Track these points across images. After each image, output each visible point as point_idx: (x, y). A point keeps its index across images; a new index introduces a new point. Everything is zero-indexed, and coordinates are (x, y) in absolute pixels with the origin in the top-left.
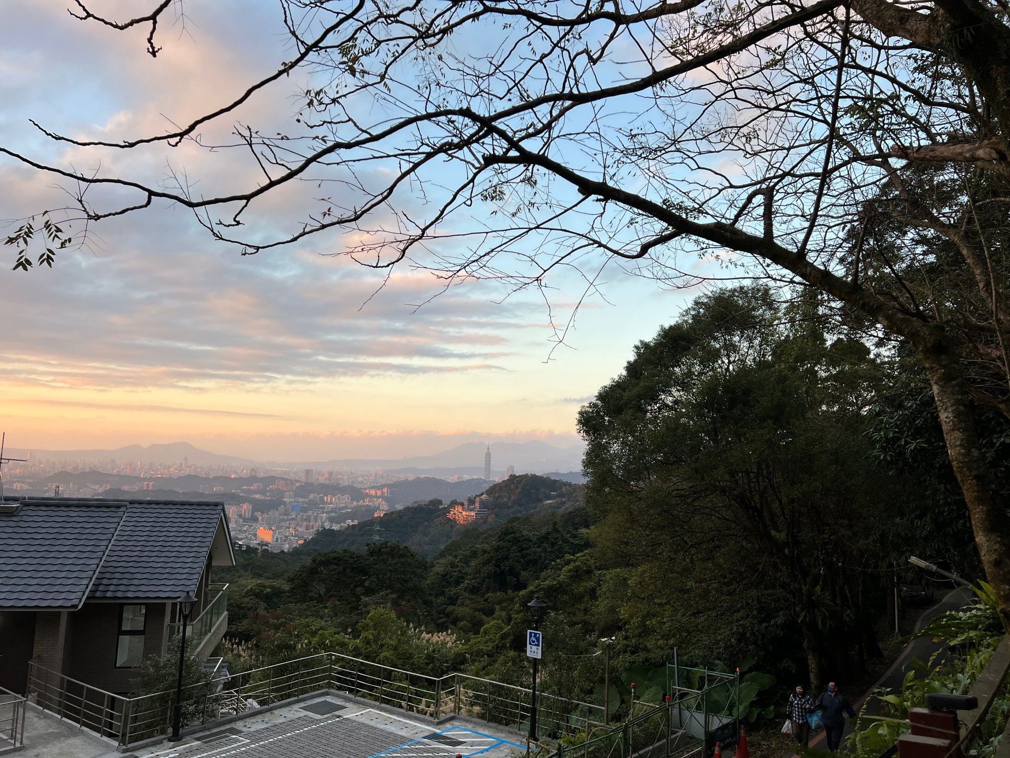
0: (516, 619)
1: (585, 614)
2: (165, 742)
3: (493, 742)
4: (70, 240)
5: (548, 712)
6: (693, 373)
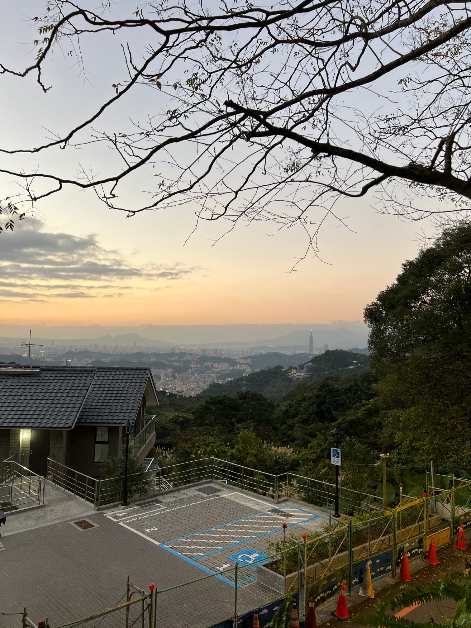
0: (330, 440)
1: (375, 438)
2: (120, 506)
3: (311, 516)
4: (24, 214)
5: (346, 500)
6: (443, 280)
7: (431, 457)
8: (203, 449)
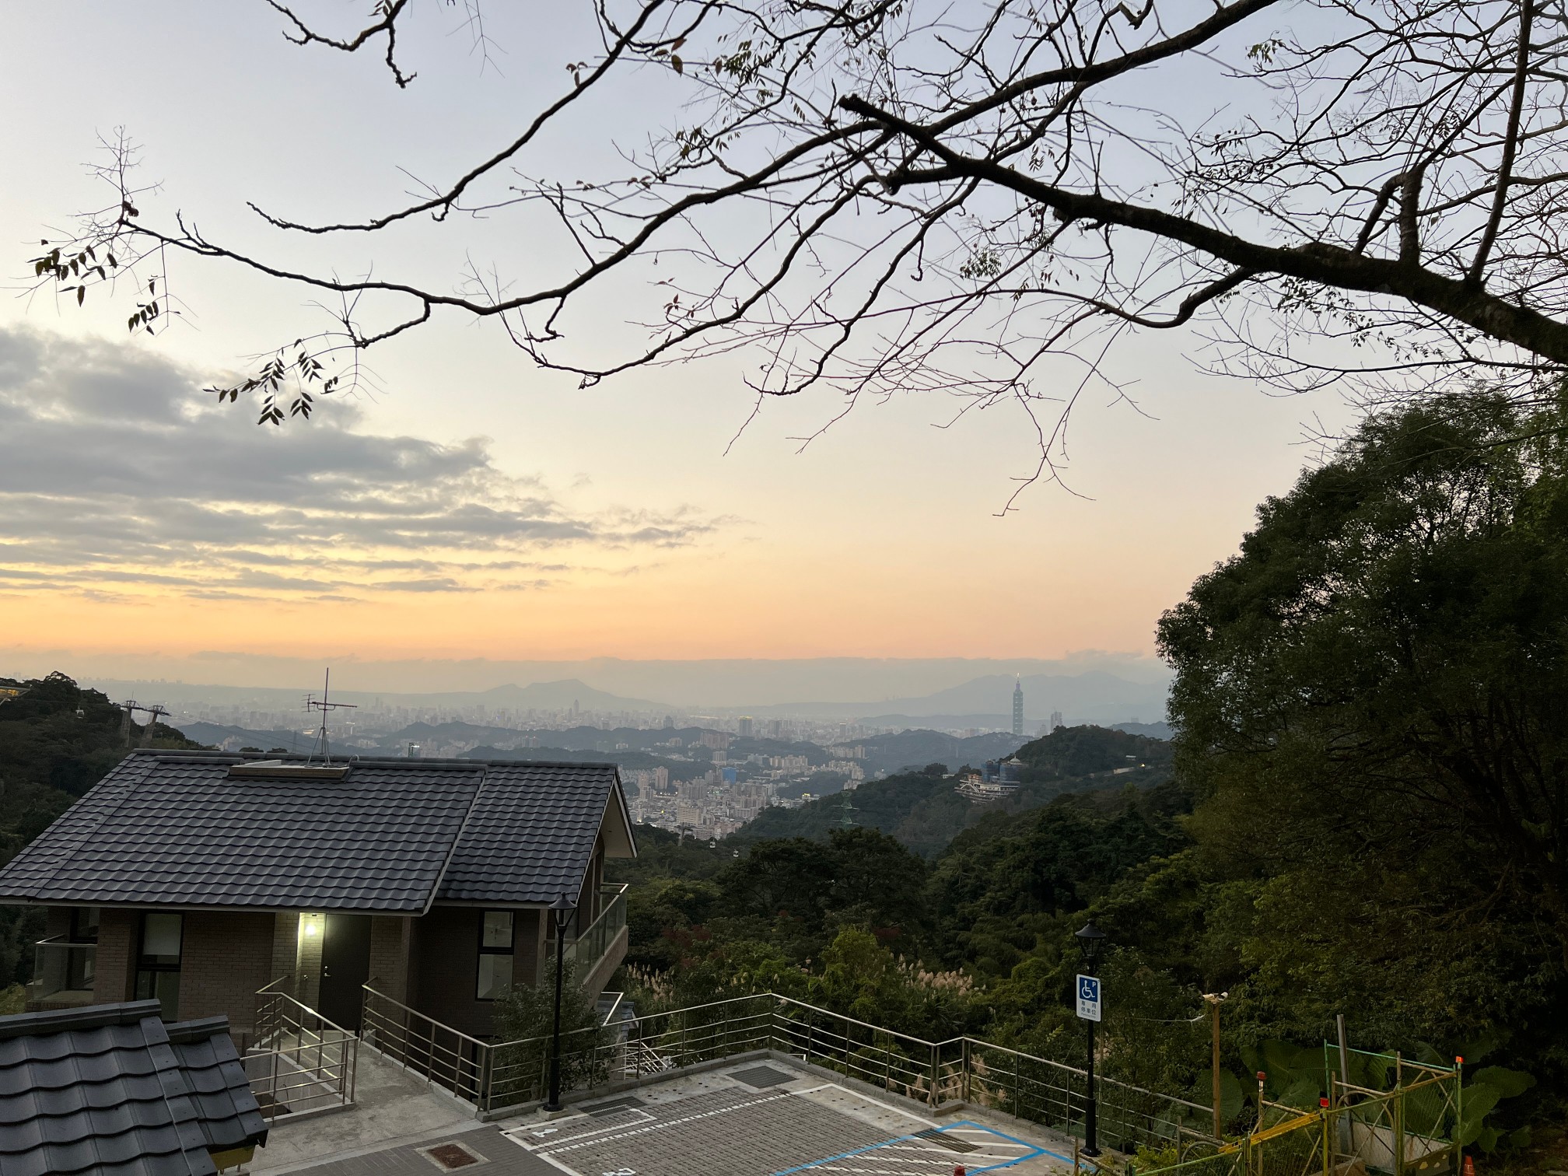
0: (1069, 956)
1: (1187, 952)
2: (540, 1110)
3: (1025, 1150)
4: (336, 380)
5: (1115, 1110)
6: (1364, 547)
7: (1337, 1005)
8: (745, 974)
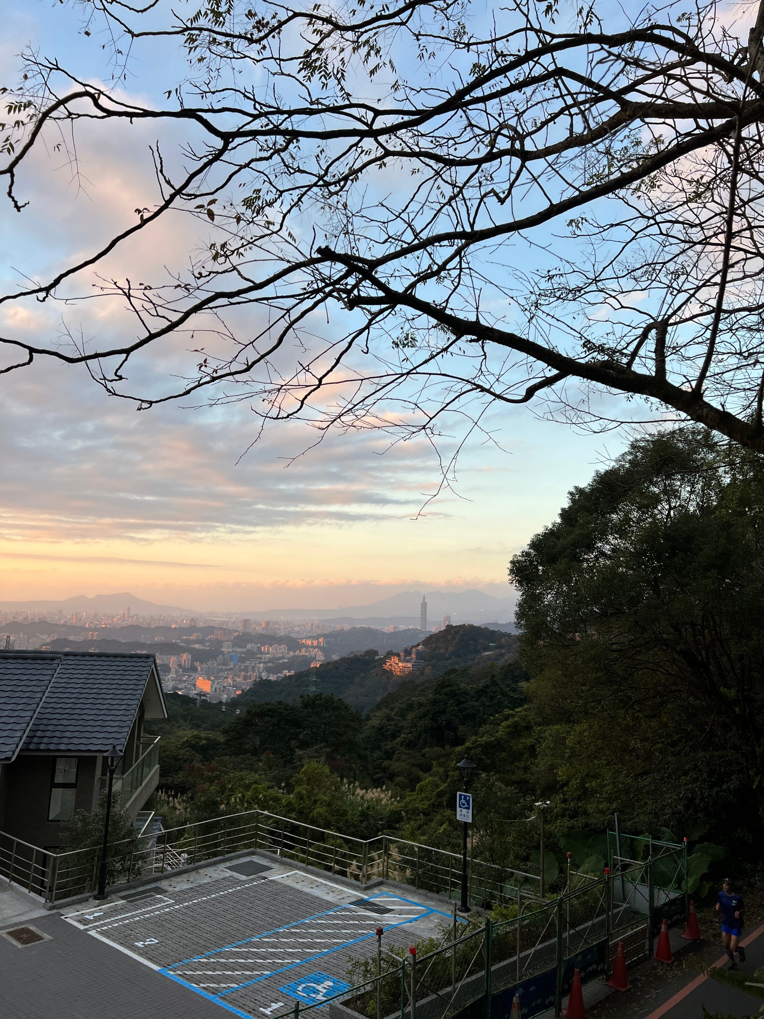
0: (453, 776)
1: (525, 772)
2: (91, 900)
3: (422, 911)
5: (480, 881)
6: (631, 519)
7: (614, 805)
8: (240, 795)
